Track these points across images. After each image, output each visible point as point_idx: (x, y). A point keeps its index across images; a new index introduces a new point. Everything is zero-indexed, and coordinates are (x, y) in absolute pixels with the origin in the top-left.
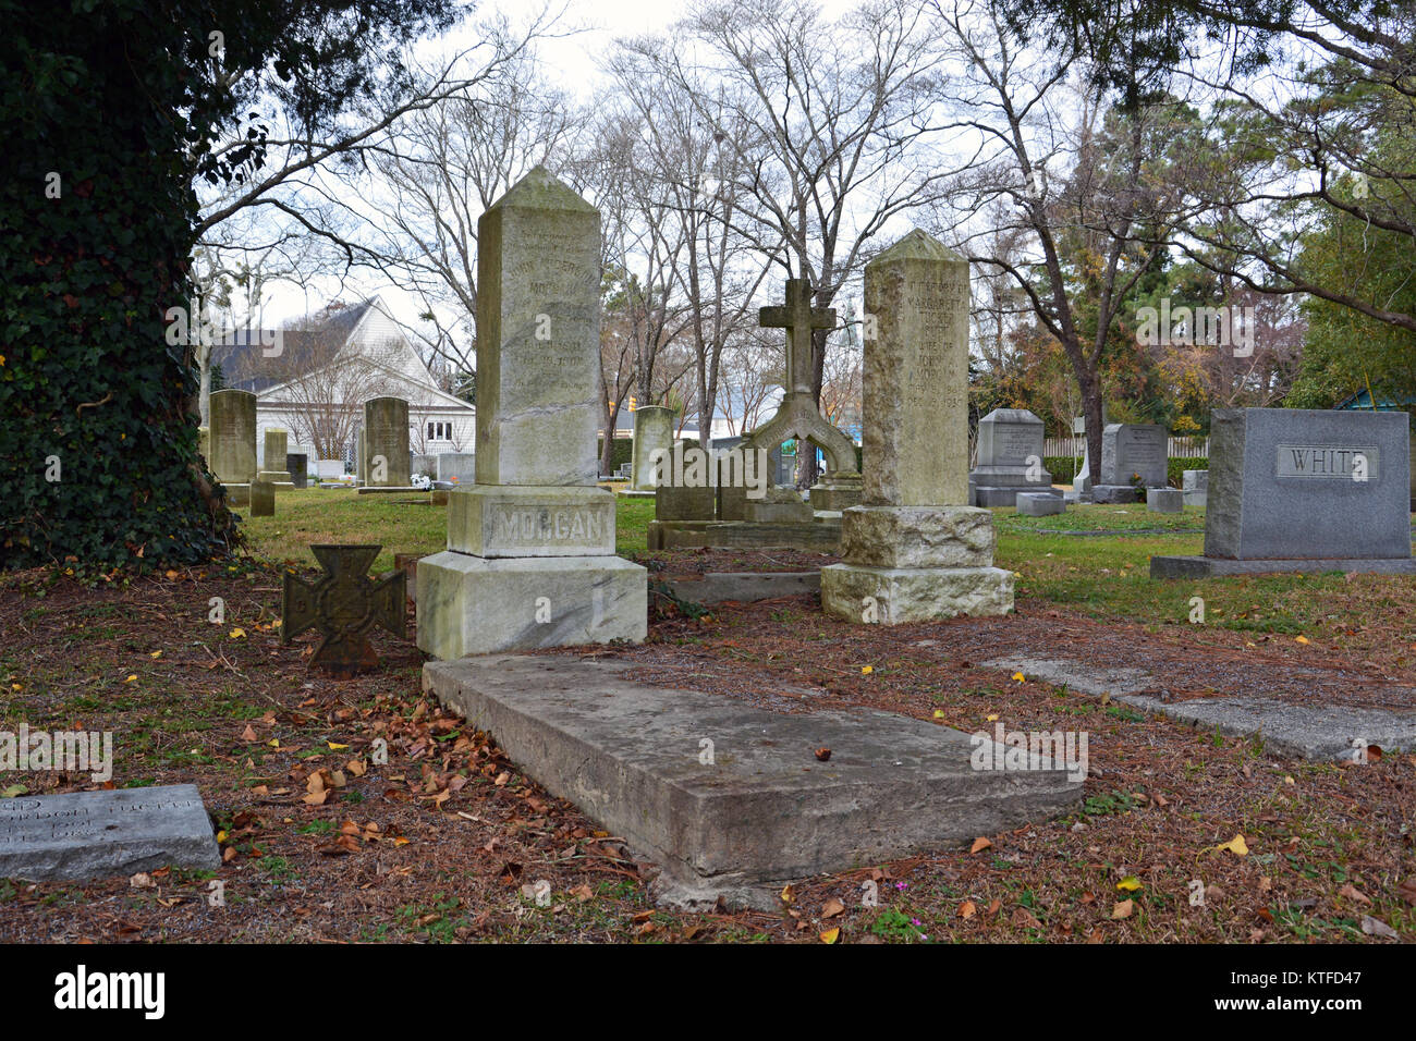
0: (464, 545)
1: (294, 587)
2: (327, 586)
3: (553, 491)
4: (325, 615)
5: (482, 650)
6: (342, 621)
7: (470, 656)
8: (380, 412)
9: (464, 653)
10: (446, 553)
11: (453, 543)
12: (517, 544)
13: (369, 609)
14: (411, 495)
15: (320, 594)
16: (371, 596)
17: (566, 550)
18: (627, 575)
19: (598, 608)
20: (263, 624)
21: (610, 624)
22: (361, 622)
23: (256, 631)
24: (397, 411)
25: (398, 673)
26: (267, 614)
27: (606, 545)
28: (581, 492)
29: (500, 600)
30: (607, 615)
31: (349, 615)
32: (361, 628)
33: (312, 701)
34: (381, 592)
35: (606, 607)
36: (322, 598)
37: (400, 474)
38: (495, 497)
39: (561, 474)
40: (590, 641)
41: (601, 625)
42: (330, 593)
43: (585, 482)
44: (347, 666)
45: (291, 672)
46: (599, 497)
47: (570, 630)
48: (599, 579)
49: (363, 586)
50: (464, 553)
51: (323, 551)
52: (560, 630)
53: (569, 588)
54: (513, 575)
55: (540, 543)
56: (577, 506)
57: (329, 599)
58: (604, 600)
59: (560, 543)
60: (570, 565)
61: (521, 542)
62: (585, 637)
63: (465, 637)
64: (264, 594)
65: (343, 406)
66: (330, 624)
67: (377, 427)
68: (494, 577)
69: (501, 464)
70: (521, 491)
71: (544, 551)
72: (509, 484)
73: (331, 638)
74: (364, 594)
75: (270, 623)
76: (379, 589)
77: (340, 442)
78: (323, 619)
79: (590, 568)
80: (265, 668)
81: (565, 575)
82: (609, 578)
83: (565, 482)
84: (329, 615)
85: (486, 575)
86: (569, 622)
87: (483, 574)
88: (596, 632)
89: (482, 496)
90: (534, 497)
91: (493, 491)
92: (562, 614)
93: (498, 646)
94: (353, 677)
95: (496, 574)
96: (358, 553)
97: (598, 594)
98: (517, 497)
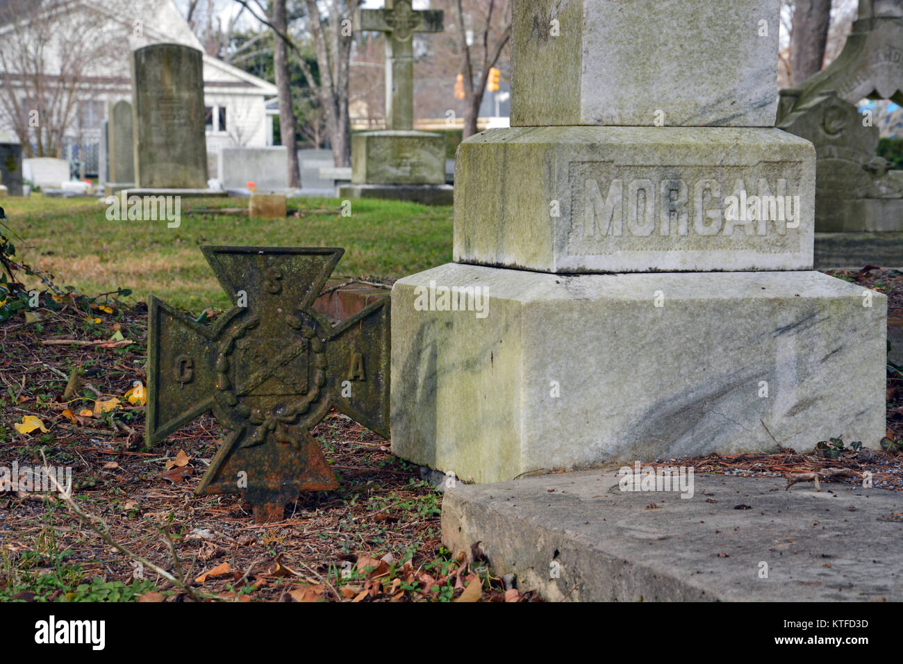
0: (499, 250)
1: (171, 331)
2: (235, 330)
3: (690, 137)
4: (230, 387)
5: (557, 461)
6: (264, 400)
7: (533, 473)
8: (156, 70)
9: (523, 467)
10: (452, 268)
11: (468, 245)
12: (619, 244)
13: (318, 375)
14: (206, 202)
15: (223, 346)
16: (323, 350)
17: (715, 258)
18: (845, 309)
19: (787, 376)
20: (75, 406)
21: (812, 412)
22: (301, 404)
23: (65, 420)
24: (186, 66)
25: (380, 504)
26: (80, 388)
27: (798, 248)
28: (746, 138)
29: (592, 360)
30: (807, 393)
31: (279, 389)
32: (300, 416)
33: (223, 568)
34: (341, 343)
35: (803, 375)
36: (227, 354)
37: (192, 168)
38: (578, 148)
39: (703, 101)
40: (772, 444)
41: (792, 413)
42: (242, 344)
43: (751, 118)
44: (275, 493)
45: (156, 505)
46: (783, 148)
47: (731, 422)
48: (787, 317)
49: (308, 330)
50: (499, 266)
51: (228, 260)
52: (710, 422)
53: (729, 336)
54: (617, 307)
55: (664, 242)
56: (739, 168)
57: (239, 355)
58: (800, 361)
59: (702, 243)
60: (730, 288)
61: (627, 241)
62: (761, 436)
63: (523, 433)
64: (65, 350)
65: (61, 79)
66: (242, 407)
67: (152, 93)
68: (582, 311)
69: (584, 81)
70: (626, 136)
71: (671, 259)
72: (599, 123)
73: (243, 435)
74: (307, 347)
75: (90, 404)
76: (336, 337)
77: (60, 132)
78: (228, 397)
79: (770, 295)
80: (100, 495)
81: (721, 308)
82: (809, 314)
83: (711, 118)
84: (240, 389)
85: (567, 307)
86: (729, 406)
87: (559, 304)
88: (783, 427)
89: (550, 146)
90: (656, 147)
91: (571, 136)
92: (715, 388)
93: (590, 455)
94: (287, 515)
95: (584, 305)
96: (297, 264)
97: (788, 347)
98: (619, 147)
